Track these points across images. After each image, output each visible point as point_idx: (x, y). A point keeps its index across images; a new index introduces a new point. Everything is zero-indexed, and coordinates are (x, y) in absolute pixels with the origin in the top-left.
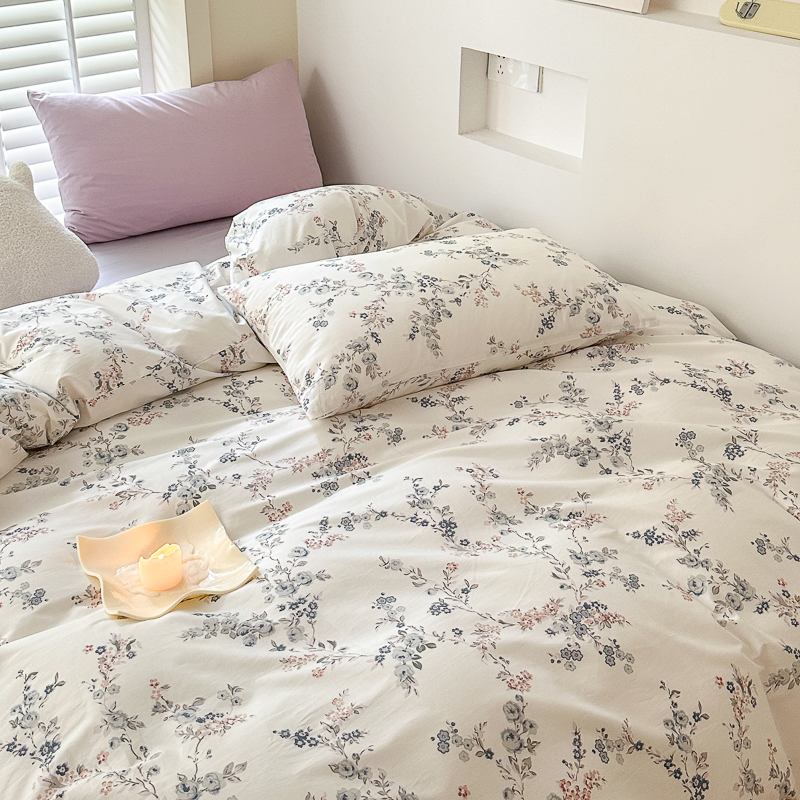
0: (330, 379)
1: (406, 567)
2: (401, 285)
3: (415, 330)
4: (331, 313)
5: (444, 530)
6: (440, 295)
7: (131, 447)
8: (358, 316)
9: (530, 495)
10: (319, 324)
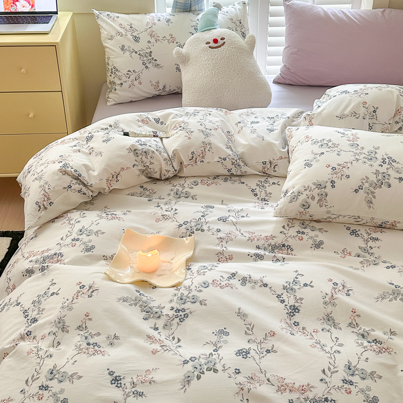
0: (294, 198)
1: (248, 320)
2: (370, 157)
3: (361, 188)
4: (318, 161)
5: (290, 310)
6: (390, 172)
7: (192, 194)
8: (330, 168)
9: (359, 316)
10: (308, 165)
